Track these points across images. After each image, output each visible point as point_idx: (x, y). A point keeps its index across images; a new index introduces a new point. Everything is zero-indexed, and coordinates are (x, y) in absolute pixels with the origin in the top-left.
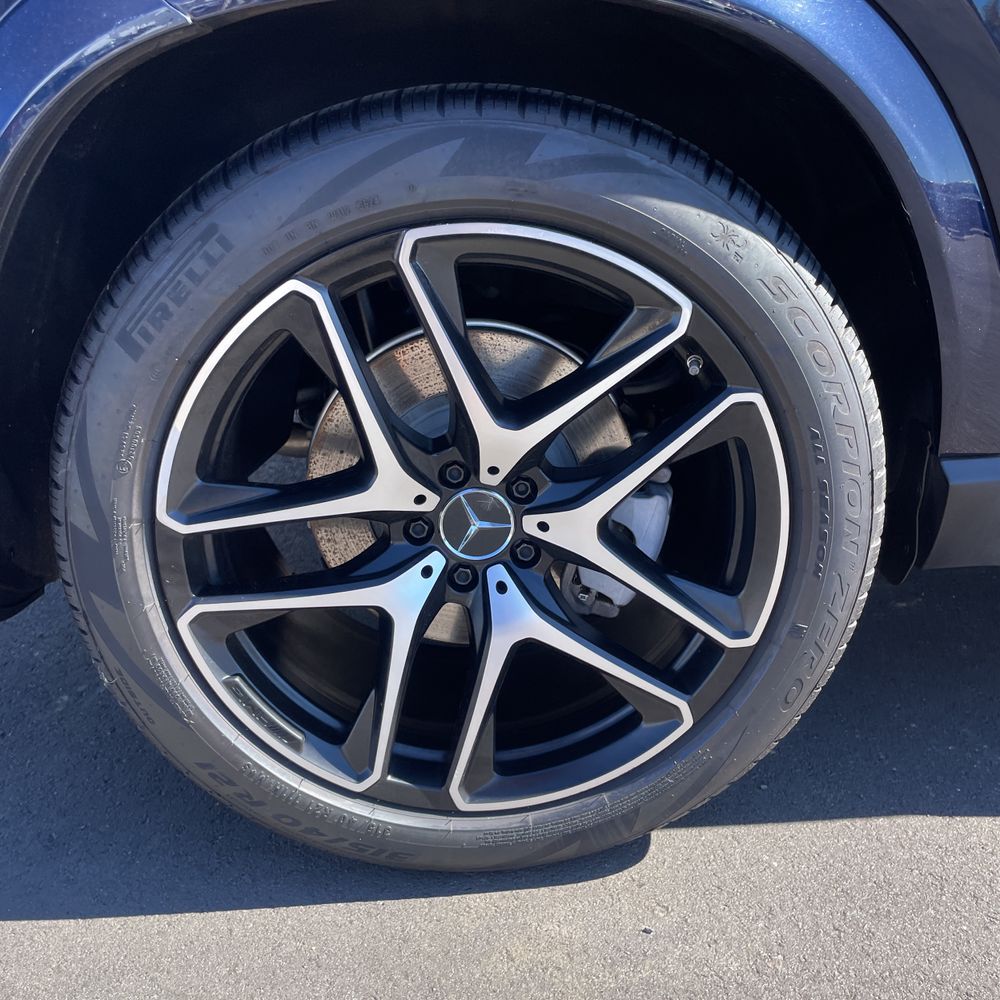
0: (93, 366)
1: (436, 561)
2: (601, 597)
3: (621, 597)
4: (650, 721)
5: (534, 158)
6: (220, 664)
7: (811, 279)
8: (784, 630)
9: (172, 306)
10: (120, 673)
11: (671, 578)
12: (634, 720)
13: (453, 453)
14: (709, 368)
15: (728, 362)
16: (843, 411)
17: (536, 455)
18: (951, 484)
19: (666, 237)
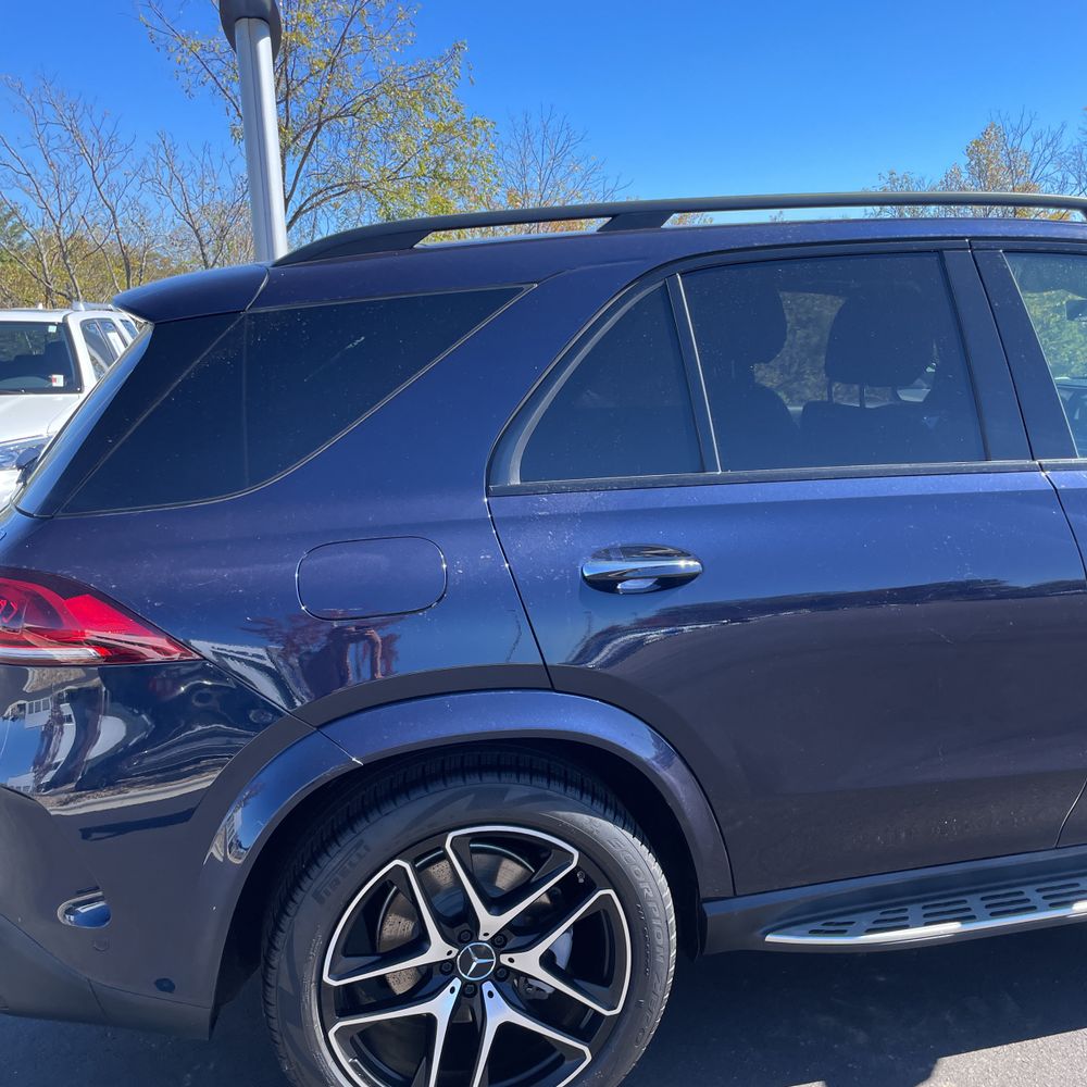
0: (298, 907)
1: (457, 983)
2: (538, 989)
3: (549, 991)
4: (570, 1059)
5: (506, 799)
6: (348, 1054)
7: (630, 836)
8: (633, 1004)
9: (340, 878)
10: (297, 1064)
11: (576, 981)
12: (561, 1059)
13: (466, 926)
14: (587, 878)
15: (595, 876)
16: (650, 894)
17: (509, 926)
18: (708, 915)
19: (565, 827)
